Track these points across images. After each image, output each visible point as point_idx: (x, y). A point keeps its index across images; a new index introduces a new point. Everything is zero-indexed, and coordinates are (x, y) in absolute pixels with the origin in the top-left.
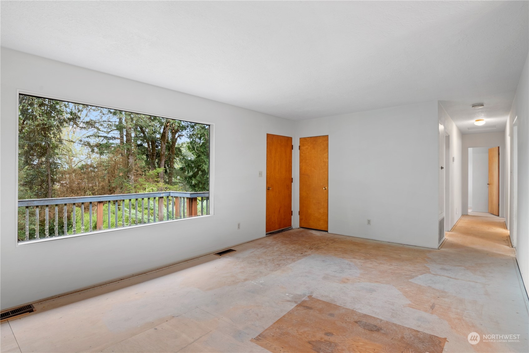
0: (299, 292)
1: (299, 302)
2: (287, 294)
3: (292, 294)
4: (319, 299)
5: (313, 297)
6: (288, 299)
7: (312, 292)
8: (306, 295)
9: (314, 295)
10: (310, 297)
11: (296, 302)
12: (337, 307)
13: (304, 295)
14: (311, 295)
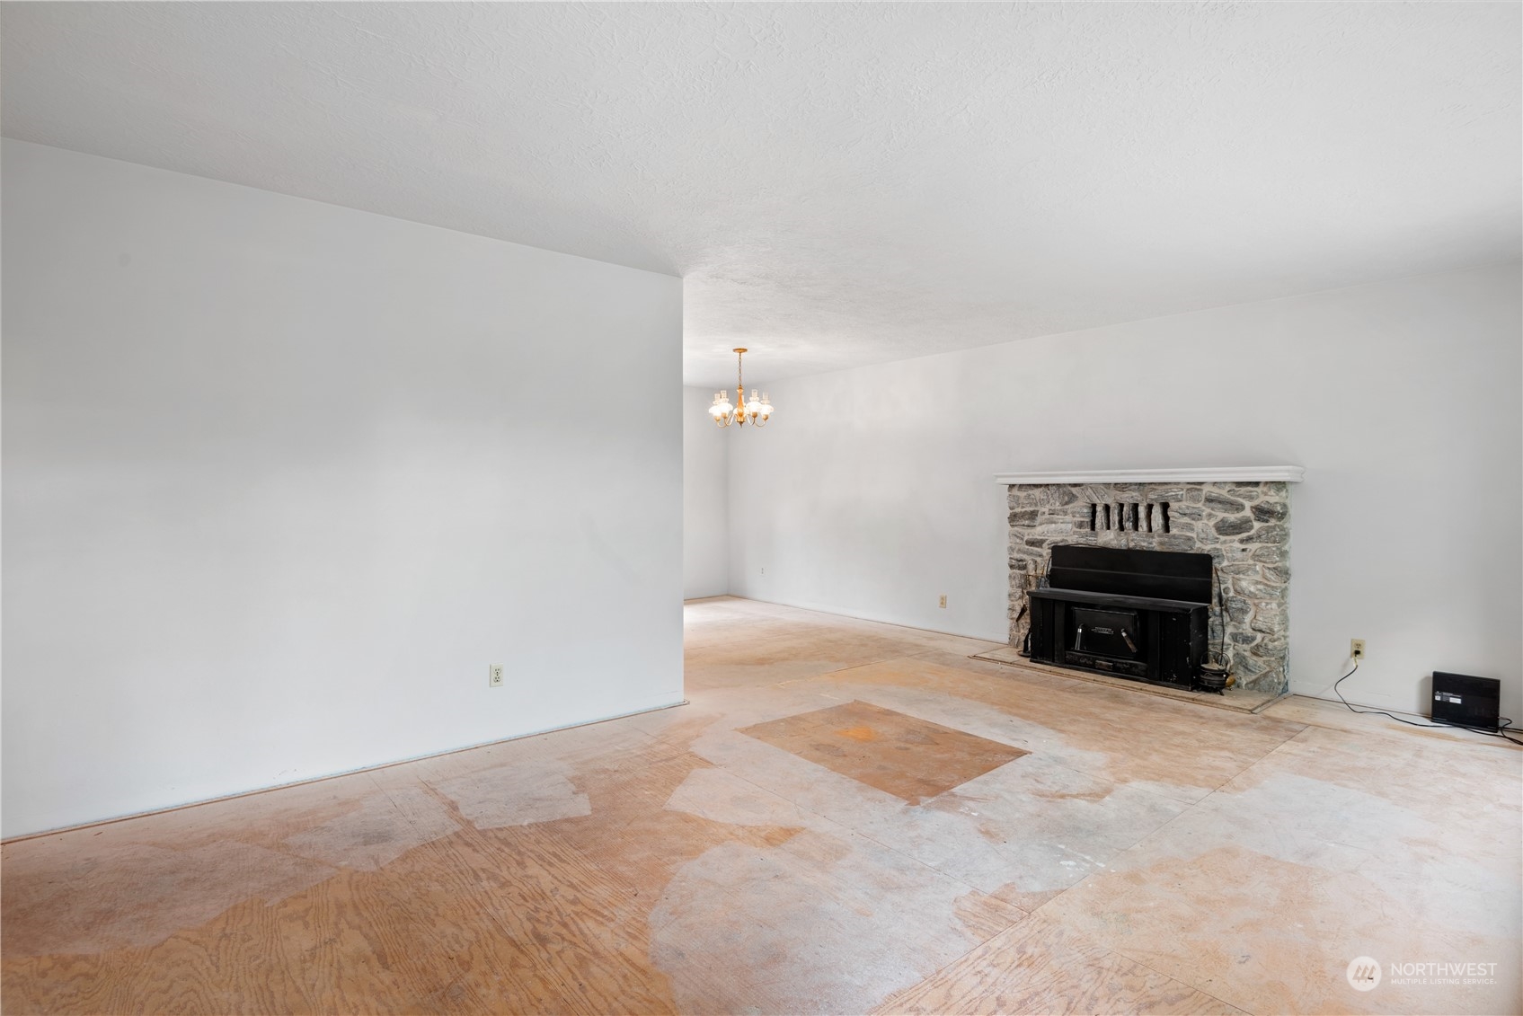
0: (942, 817)
1: (945, 793)
2: (975, 814)
3: (962, 813)
4: (893, 796)
5: (907, 802)
6: (971, 804)
7: (905, 812)
8: (924, 807)
9: (902, 804)
10: (914, 802)
11: (953, 795)
12: (861, 778)
13: (928, 808)
14: (909, 806)
